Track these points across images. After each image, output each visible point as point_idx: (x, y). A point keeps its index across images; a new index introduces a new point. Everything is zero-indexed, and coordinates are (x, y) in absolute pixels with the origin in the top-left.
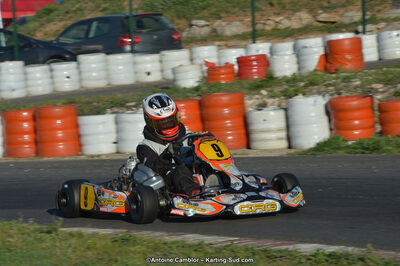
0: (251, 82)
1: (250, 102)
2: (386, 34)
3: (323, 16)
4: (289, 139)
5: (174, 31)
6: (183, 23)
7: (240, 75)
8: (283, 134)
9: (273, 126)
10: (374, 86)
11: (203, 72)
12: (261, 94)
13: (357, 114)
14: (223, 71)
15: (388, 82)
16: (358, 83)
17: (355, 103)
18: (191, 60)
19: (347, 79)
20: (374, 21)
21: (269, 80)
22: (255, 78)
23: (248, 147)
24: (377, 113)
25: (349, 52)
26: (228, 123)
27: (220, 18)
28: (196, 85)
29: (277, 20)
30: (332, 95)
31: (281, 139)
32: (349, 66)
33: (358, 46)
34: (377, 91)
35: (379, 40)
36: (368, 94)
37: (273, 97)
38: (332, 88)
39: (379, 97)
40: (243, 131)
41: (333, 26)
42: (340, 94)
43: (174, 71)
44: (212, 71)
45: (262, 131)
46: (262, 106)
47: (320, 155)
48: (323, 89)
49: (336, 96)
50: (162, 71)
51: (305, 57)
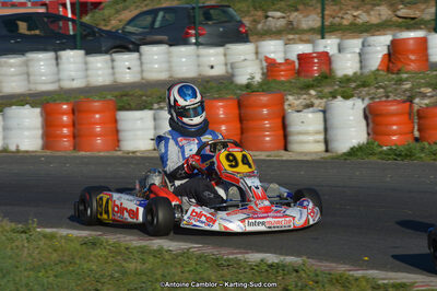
3: (403, 12)
6: (260, 13)
7: (299, 73)
8: (320, 137)
9: (311, 128)
10: (422, 90)
11: (262, 69)
13: (395, 119)
16: (408, 85)
18: (257, 53)
22: (316, 75)
25: (413, 52)
26: (267, 123)
27: (297, 10)
29: (355, 14)
32: (413, 66)
34: (425, 95)
37: (321, 98)
40: (281, 132)
41: (412, 22)
43: (233, 66)
44: (271, 67)
45: (300, 133)
48: (372, 91)
49: (384, 99)
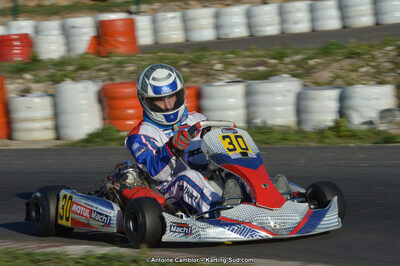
0: (13, 64)
1: (12, 87)
2: (161, 16)
4: (57, 128)
8: (49, 124)
9: (38, 114)
12: (23, 78)
16: (131, 68)
17: (128, 90)
19: (120, 64)
20: (147, 1)
21: (33, 63)
22: (17, 60)
23: (10, 138)
25: (121, 34)
30: (104, 81)
31: (46, 129)
32: (122, 50)
33: (130, 28)
35: (154, 22)
37: (37, 82)
38: (103, 73)
40: (4, 120)
41: (104, 4)
42: (112, 80)
46: (25, 92)
47: (91, 147)
48: (94, 74)
49: (109, 82)
51: (74, 38)
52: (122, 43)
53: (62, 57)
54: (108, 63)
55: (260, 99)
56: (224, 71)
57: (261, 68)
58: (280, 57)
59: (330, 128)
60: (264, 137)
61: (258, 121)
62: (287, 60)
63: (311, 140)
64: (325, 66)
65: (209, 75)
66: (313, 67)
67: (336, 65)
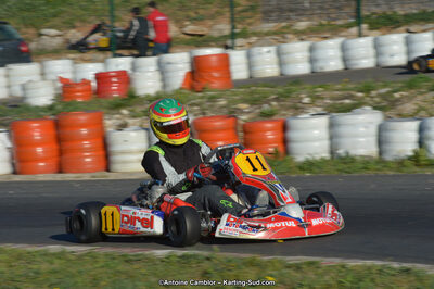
0: (111, 100)
1: (110, 122)
2: (256, 50)
3: (191, 28)
5: (22, 42)
6: (32, 31)
7: (98, 92)
9: (134, 147)
10: (239, 106)
11: (56, 89)
12: (121, 114)
13: (220, 135)
14: (79, 88)
15: (253, 102)
16: (223, 102)
17: (218, 124)
18: (43, 74)
19: (212, 99)
20: (244, 35)
21: (130, 99)
22: (115, 96)
23: (108, 170)
24: (241, 134)
25: (216, 69)
26: (86, 144)
27: (74, 27)
28: (50, 103)
30: (196, 115)
32: (216, 84)
33: (225, 62)
34: (242, 112)
35: (249, 56)
36: (232, 114)
37: (134, 117)
38: (196, 108)
39: (244, 117)
40: (101, 153)
41: (200, 39)
42: (204, 114)
43: (24, 87)
44: (67, 88)
45: (123, 153)
46: (122, 127)
48: (188, 108)
49: (201, 116)
50: (9, 87)
51: (170, 74)
52: (216, 78)
53: (158, 93)
54: (202, 97)
55: (342, 130)
56: (312, 104)
57: (347, 101)
58: (367, 90)
59: (410, 158)
60: (345, 166)
61: (341, 152)
62: (374, 93)
63: (391, 169)
64: (410, 99)
65: (297, 108)
66: (398, 100)
67: (420, 97)
